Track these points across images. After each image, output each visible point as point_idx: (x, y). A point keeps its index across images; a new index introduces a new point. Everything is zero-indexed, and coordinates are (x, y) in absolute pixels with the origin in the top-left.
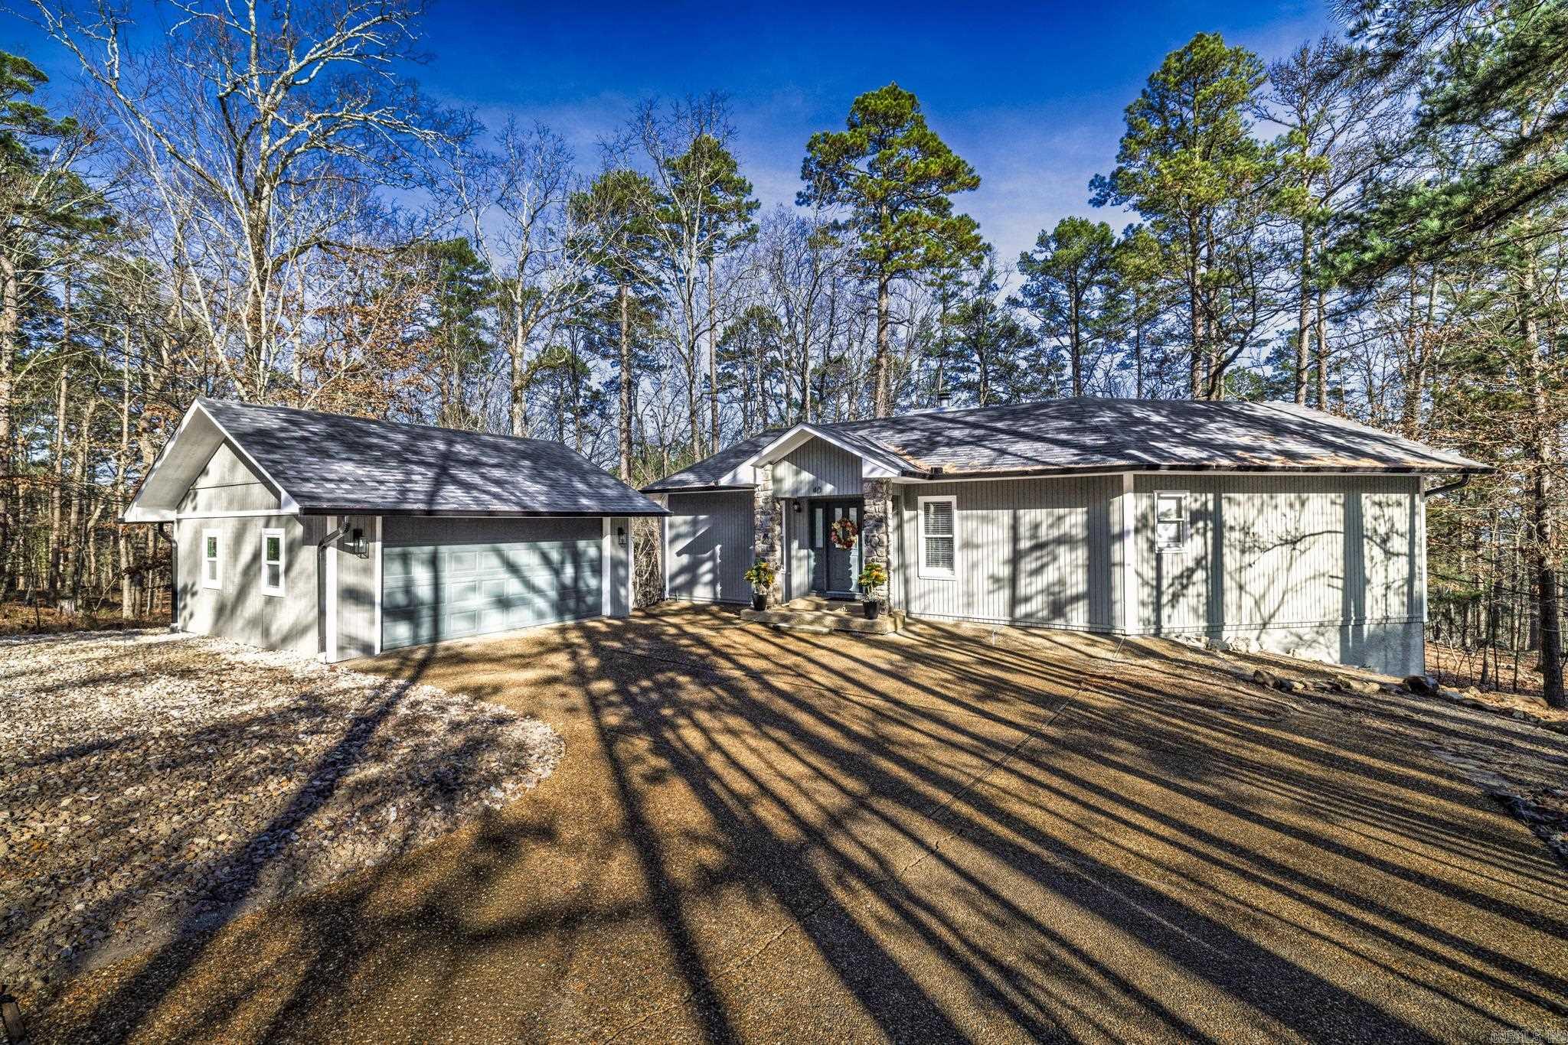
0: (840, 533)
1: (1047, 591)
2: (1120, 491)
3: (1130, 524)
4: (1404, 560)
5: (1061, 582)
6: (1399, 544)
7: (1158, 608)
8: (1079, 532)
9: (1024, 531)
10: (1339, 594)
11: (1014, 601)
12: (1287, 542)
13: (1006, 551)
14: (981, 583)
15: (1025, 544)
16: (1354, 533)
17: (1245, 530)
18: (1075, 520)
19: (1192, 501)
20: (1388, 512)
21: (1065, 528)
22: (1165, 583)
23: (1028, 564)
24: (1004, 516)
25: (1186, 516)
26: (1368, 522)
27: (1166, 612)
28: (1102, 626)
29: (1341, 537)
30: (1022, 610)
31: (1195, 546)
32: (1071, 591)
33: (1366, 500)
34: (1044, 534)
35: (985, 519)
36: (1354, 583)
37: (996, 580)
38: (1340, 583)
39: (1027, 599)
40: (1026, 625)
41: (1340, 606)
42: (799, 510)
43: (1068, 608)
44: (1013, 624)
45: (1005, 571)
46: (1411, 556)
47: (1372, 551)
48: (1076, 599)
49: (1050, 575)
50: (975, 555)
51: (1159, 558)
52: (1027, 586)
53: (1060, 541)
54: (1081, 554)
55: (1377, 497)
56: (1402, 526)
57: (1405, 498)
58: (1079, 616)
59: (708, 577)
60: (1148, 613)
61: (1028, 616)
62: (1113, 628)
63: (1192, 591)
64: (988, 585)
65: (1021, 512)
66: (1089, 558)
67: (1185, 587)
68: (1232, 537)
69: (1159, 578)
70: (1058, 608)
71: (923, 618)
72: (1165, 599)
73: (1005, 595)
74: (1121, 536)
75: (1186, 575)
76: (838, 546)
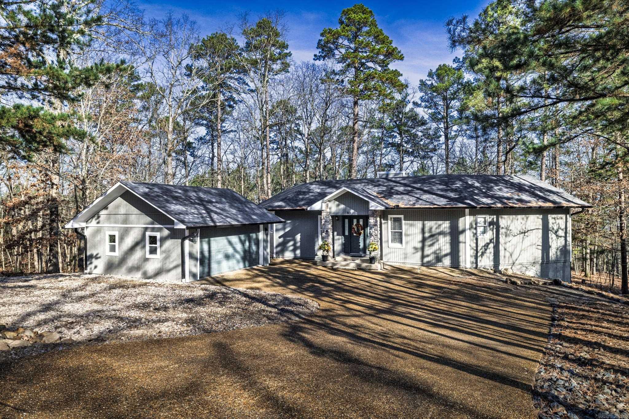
0: (356, 230)
1: (435, 253)
2: (464, 215)
3: (468, 226)
4: (563, 239)
5: (440, 249)
6: (561, 233)
7: (476, 257)
8: (448, 230)
9: (427, 229)
10: (540, 252)
11: (423, 257)
12: (522, 233)
13: (420, 237)
14: (410, 250)
15: (427, 235)
16: (546, 229)
17: (507, 229)
18: (445, 225)
19: (489, 218)
20: (558, 221)
21: (442, 229)
22: (479, 248)
23: (428, 243)
24: (419, 224)
25: (487, 224)
26: (550, 225)
27: (479, 259)
28: (455, 264)
29: (541, 231)
30: (426, 260)
31: (489, 235)
32: (444, 253)
33: (550, 217)
34: (434, 231)
35: (411, 225)
36: (546, 246)
37: (415, 248)
38: (540, 248)
39: (428, 256)
40: (428, 265)
41: (540, 256)
42: (338, 220)
43: (444, 258)
44: (423, 265)
45: (419, 245)
46: (566, 237)
47: (552, 236)
48: (446, 255)
49: (436, 247)
50: (409, 238)
51: (477, 239)
52: (428, 251)
53: (440, 233)
54: (448, 238)
55: (554, 216)
56: (563, 227)
57: (563, 216)
58: (447, 261)
59: (291, 248)
60: (473, 259)
61: (428, 262)
62: (460, 265)
63: (488, 251)
64: (413, 251)
65: (426, 222)
66: (451, 240)
67: (486, 250)
68: (502, 231)
69: (477, 246)
70: (439, 259)
71: (388, 263)
72: (479, 254)
73: (419, 254)
74: (464, 231)
75: (487, 245)
76: (355, 235)
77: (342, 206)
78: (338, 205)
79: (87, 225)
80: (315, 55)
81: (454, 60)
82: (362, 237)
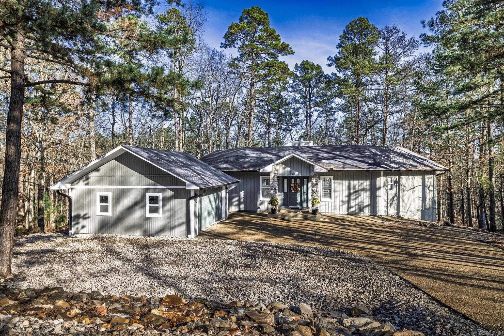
0: (294, 187)
1: (358, 205)
2: (380, 176)
3: (382, 185)
4: (432, 192)
5: (362, 202)
6: (431, 188)
7: (387, 207)
8: (368, 187)
9: (352, 187)
10: (421, 202)
11: (349, 208)
12: (412, 189)
13: (346, 193)
14: (339, 203)
15: (352, 191)
16: (424, 186)
17: (404, 186)
18: (366, 184)
19: (394, 178)
20: (430, 180)
21: (363, 186)
22: (389, 201)
23: (352, 197)
24: (346, 183)
25: (393, 183)
26: (426, 183)
27: (389, 208)
28: (374, 213)
29: (421, 187)
30: (351, 210)
31: (394, 191)
32: (364, 205)
33: (426, 177)
34: (357, 188)
35: (340, 184)
36: (424, 199)
37: (343, 202)
38: (421, 199)
39: (352, 207)
40: (353, 214)
41: (421, 205)
42: (279, 180)
43: (364, 209)
44: (349, 214)
45: (346, 199)
46: (434, 191)
47: (427, 190)
48: (366, 206)
49: (359, 200)
50: (337, 194)
51: (388, 194)
52: (352, 203)
53: (362, 190)
54: (368, 193)
55: (428, 176)
56: (432, 184)
57: (432, 176)
58: (367, 211)
59: (236, 203)
60: (386, 209)
61: (353, 212)
62: (377, 214)
63: (394, 203)
64: (341, 203)
65: (351, 181)
66: (370, 195)
67: (393, 201)
68: (402, 187)
69: (388, 199)
70: (361, 209)
72: (389, 205)
73: (346, 206)
74: (380, 188)
75: (393, 198)
76: (293, 191)
77: (288, 169)
78: (284, 168)
79: (72, 187)
80: (222, 44)
81: (328, 59)
82: (299, 194)
